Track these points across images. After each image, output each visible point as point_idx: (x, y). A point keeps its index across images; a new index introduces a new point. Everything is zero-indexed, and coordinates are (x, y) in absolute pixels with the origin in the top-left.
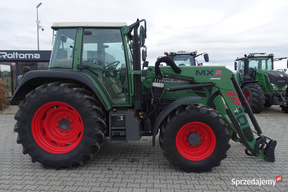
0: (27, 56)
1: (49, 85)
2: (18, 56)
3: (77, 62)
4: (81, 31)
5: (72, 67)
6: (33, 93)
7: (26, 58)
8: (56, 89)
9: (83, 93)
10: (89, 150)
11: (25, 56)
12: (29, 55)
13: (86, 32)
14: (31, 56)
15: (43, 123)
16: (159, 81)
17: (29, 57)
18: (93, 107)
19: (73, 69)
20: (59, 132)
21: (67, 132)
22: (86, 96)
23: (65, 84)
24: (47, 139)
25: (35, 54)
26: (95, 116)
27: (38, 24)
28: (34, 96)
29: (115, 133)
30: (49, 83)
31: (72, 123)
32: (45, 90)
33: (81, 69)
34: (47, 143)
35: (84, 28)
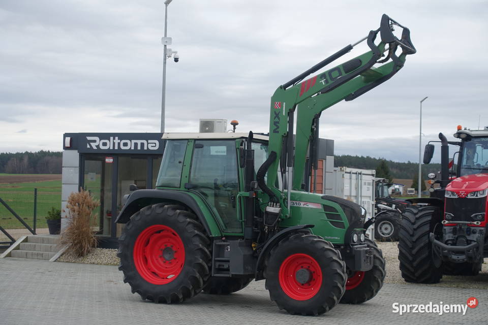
0: (136, 144)
1: (154, 206)
2: (119, 144)
3: (185, 181)
4: (191, 144)
5: (179, 186)
6: (137, 215)
7: (133, 148)
8: (159, 211)
9: (187, 216)
10: (189, 282)
11: (130, 145)
12: (139, 142)
13: (197, 144)
14: (142, 144)
15: (145, 251)
16: (273, 205)
17: (139, 148)
18: (194, 232)
19: (180, 188)
20: (162, 263)
21: (171, 263)
22: (188, 220)
23: (169, 206)
24: (149, 269)
25: (149, 141)
26: (197, 243)
27: (165, 46)
28: (139, 217)
29: (219, 265)
30: (154, 204)
31: (176, 252)
32: (148, 212)
33: (188, 189)
34: (148, 273)
35: (195, 140)
